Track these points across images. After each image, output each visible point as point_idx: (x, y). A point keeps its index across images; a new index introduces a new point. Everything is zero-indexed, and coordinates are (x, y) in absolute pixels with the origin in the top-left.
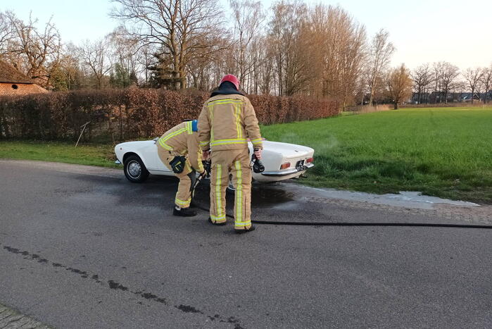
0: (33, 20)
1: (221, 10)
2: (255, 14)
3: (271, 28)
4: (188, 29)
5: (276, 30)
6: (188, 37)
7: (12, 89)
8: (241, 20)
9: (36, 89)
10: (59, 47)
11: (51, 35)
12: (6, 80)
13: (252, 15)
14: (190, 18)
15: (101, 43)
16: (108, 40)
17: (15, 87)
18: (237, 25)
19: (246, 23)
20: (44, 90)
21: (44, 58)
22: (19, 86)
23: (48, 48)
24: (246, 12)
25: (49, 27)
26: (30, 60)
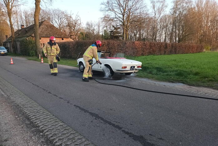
0: (72, 14)
1: (146, 5)
2: (163, 5)
3: (172, 11)
4: (131, 14)
5: (175, 12)
6: (130, 18)
7: (61, 40)
8: (155, 9)
9: (70, 40)
10: (80, 24)
11: (77, 19)
12: (60, 37)
13: (161, 6)
14: (131, 10)
15: (99, 21)
16: (102, 20)
17: (63, 39)
18: (154, 11)
19: (158, 10)
20: (73, 41)
21: (74, 28)
22: (64, 39)
23: (76, 24)
24: (158, 5)
25: (77, 16)
26: (70, 29)
